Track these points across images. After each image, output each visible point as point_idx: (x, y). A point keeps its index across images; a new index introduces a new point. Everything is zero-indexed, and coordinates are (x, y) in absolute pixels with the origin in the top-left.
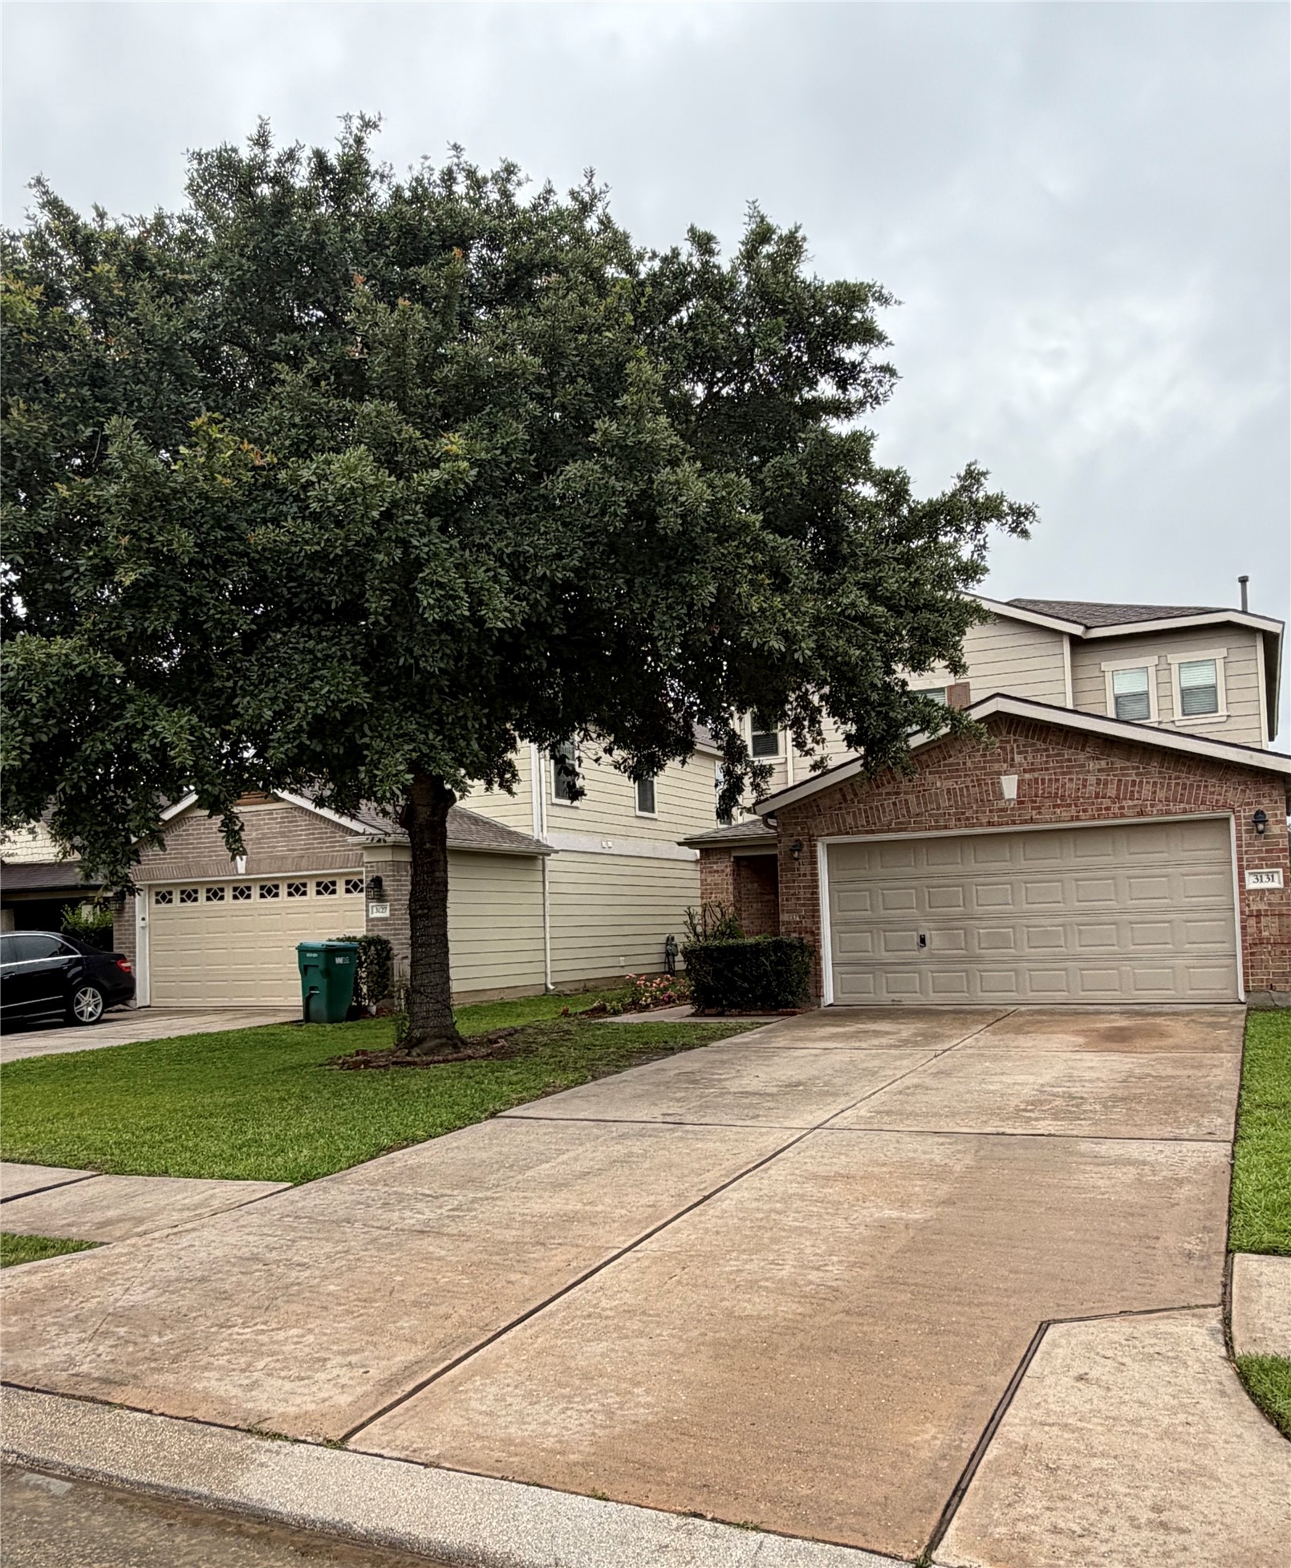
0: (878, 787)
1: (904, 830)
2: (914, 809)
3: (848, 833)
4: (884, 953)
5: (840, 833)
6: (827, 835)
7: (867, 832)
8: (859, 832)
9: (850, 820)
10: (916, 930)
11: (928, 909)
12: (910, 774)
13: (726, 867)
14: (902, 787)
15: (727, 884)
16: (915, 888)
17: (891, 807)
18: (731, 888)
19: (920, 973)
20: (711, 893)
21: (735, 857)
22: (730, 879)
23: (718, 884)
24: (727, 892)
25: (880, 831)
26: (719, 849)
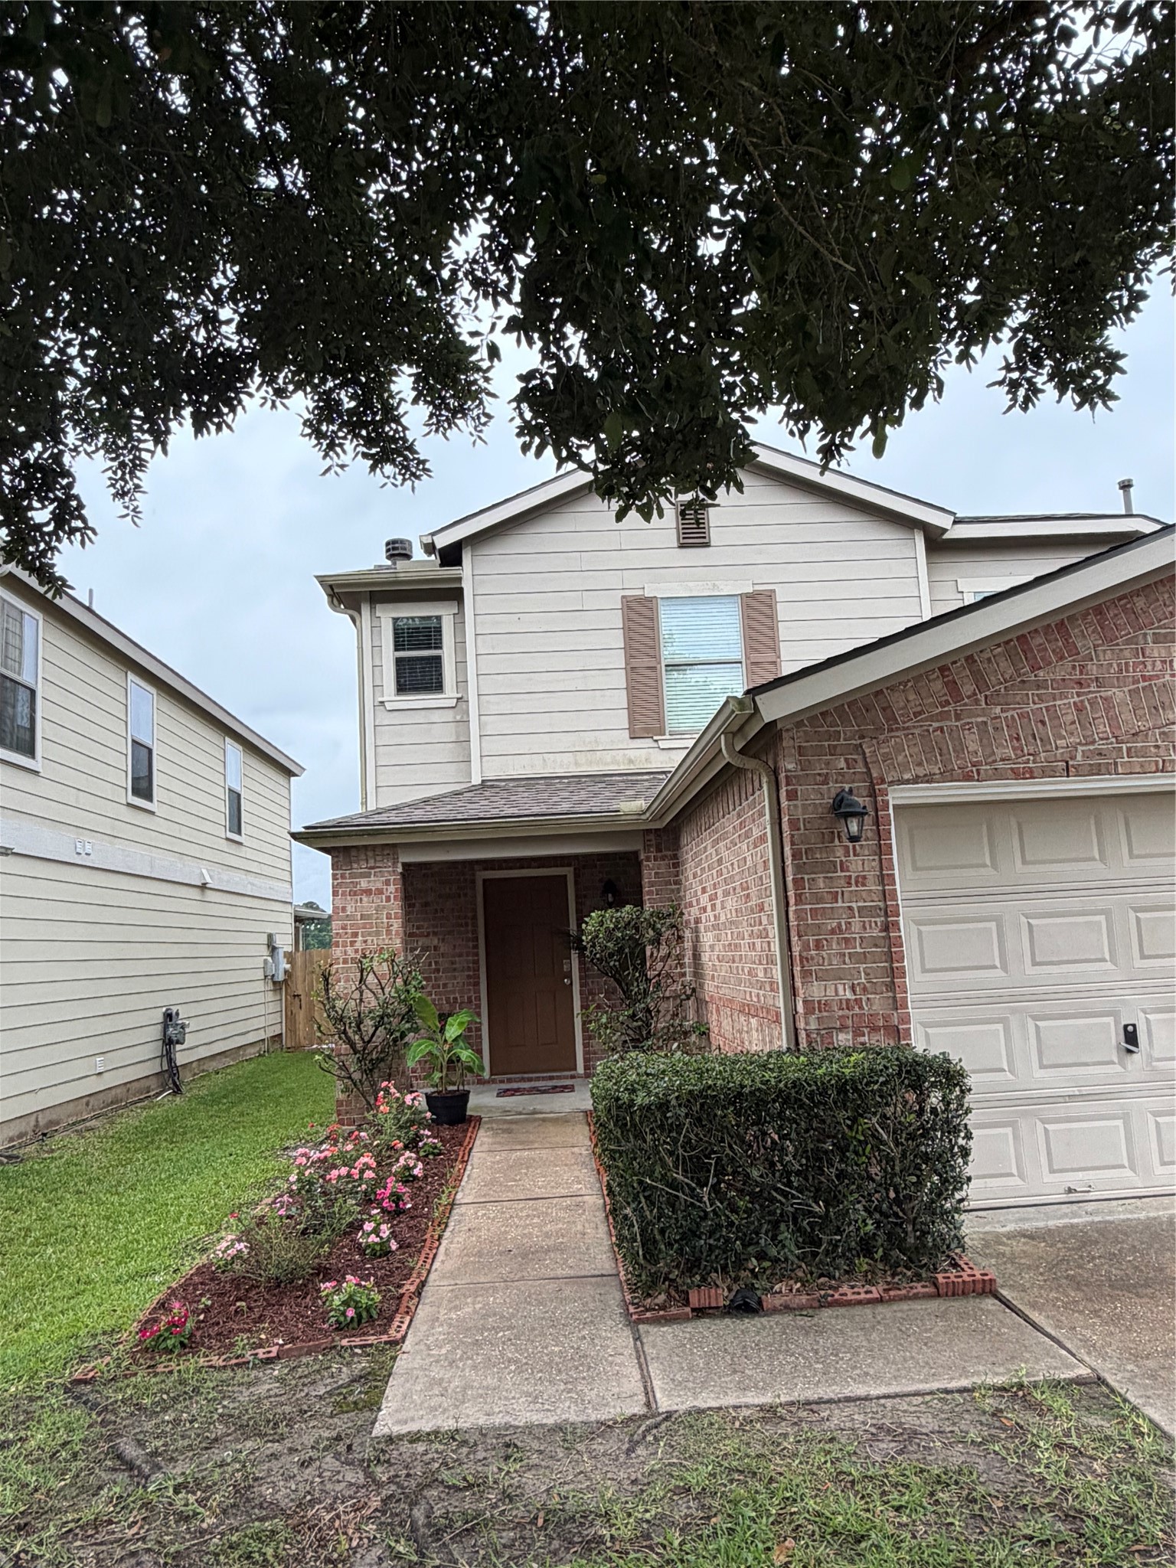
0: (1034, 668)
1: (1111, 769)
2: (1129, 721)
3: (968, 778)
4: (1039, 1074)
5: (948, 775)
6: (916, 780)
7: (1017, 775)
8: (998, 775)
9: (972, 741)
10: (1114, 1014)
11: (1139, 963)
12: (1110, 640)
13: (387, 883)
14: (1093, 669)
15: (389, 917)
16: (1107, 913)
17: (1072, 715)
18: (397, 925)
19: (1126, 1118)
20: (355, 935)
21: (404, 865)
22: (396, 907)
23: (369, 917)
24: (389, 932)
25: (1047, 772)
26: (374, 847)
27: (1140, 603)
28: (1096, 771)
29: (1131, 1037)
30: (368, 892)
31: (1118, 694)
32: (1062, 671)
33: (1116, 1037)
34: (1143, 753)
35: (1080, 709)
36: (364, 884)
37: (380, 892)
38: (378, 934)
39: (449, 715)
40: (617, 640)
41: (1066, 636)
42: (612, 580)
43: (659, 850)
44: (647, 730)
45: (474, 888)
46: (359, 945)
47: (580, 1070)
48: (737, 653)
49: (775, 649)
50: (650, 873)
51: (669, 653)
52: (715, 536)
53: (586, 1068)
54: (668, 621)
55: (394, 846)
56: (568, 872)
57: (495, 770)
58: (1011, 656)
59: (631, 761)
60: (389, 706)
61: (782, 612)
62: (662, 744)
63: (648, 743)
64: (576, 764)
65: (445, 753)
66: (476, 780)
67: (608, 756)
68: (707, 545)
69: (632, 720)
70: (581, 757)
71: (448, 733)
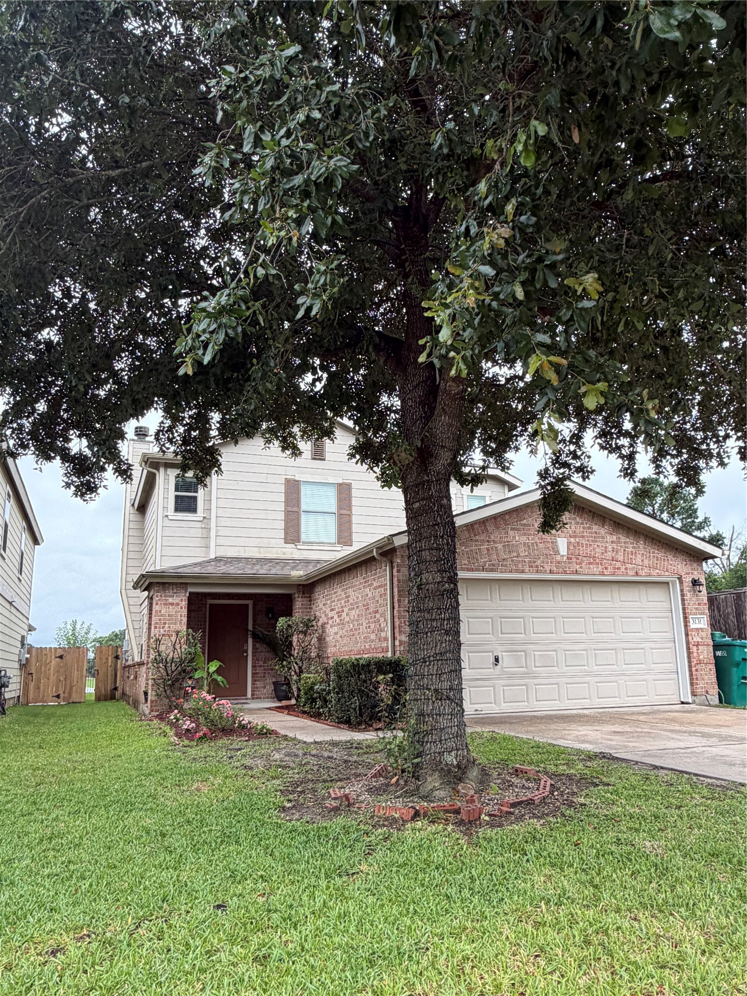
1: (496, 570)
2: (502, 555)
4: (468, 671)
10: (492, 652)
11: (500, 635)
12: (497, 528)
13: (182, 600)
14: (492, 537)
15: (181, 616)
16: (491, 618)
17: (486, 552)
18: (185, 620)
19: (494, 687)
20: (165, 623)
21: (190, 593)
22: (185, 612)
23: (172, 616)
24: (181, 623)
25: (477, 570)
26: (176, 584)
27: (507, 517)
28: (492, 570)
29: (497, 660)
30: (172, 604)
31: (500, 546)
32: (483, 537)
33: (492, 660)
34: (506, 566)
35: (488, 550)
36: (170, 600)
37: (178, 604)
38: (175, 624)
39: (199, 525)
40: (282, 498)
41: (485, 526)
42: (281, 470)
43: (303, 593)
44: (292, 540)
45: (206, 608)
46: (166, 628)
47: (249, 695)
48: (334, 509)
49: (350, 510)
50: (299, 604)
51: (304, 507)
52: (328, 456)
53: (252, 695)
54: (305, 491)
55: (186, 584)
56: (250, 603)
57: (222, 553)
58: (468, 530)
59: (284, 553)
60: (170, 517)
61: (354, 493)
62: (299, 547)
63: (293, 546)
64: (260, 553)
65: (198, 542)
66: (212, 556)
67: (274, 550)
68: (324, 460)
69: (286, 533)
70: (262, 550)
71: (199, 533)
